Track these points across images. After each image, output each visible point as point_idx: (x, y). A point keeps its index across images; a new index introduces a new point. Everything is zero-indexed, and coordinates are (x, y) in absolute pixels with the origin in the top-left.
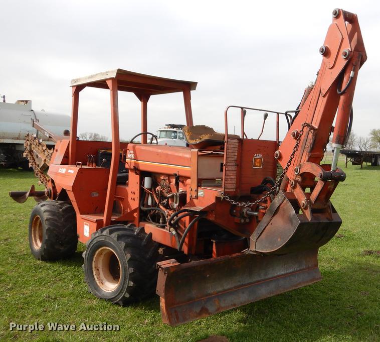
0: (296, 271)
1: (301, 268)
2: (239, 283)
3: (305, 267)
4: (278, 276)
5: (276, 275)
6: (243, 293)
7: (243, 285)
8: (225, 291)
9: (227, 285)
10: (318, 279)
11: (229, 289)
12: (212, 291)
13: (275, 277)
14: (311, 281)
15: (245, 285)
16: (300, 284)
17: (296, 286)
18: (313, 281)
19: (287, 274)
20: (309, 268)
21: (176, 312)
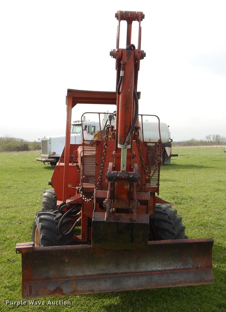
0: (179, 269)
1: (186, 267)
2: (102, 272)
3: (191, 267)
4: (154, 271)
5: (150, 269)
6: (106, 281)
7: (107, 274)
8: (85, 276)
9: (89, 271)
10: (207, 281)
11: (90, 276)
12: (71, 275)
13: (149, 272)
14: (197, 282)
15: (110, 274)
16: (180, 282)
17: (175, 284)
18: (201, 282)
19: (165, 270)
20: (197, 268)
21: (30, 286)
